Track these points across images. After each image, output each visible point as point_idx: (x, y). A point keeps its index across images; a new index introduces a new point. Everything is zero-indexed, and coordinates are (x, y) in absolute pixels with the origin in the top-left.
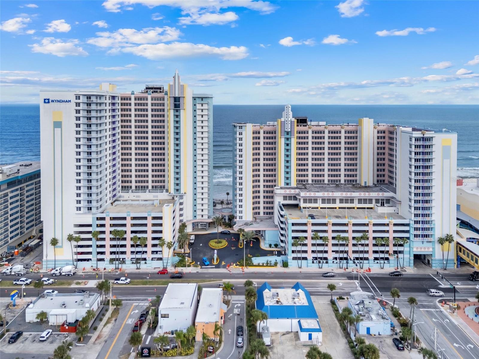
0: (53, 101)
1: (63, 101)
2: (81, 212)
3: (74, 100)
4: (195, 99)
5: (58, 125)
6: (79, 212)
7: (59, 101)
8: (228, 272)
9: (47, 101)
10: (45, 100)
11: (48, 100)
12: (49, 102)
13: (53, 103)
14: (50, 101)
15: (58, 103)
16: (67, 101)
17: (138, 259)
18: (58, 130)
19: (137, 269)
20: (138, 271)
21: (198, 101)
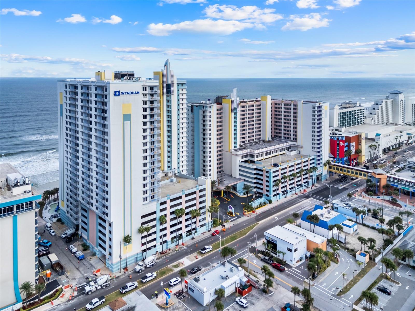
0: (123, 93)
1: (132, 93)
2: (148, 201)
3: (142, 92)
4: (178, 85)
5: (127, 117)
6: (146, 202)
7: (129, 93)
8: (249, 218)
9: (117, 93)
10: (115, 92)
11: (119, 92)
12: (119, 95)
13: (123, 95)
14: (121, 93)
15: (128, 95)
16: (136, 93)
17: (190, 231)
18: (127, 123)
19: (193, 239)
20: (194, 241)
21: (180, 86)
